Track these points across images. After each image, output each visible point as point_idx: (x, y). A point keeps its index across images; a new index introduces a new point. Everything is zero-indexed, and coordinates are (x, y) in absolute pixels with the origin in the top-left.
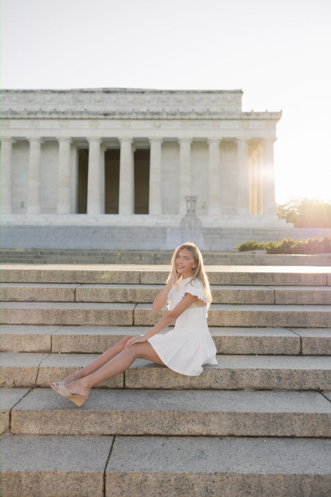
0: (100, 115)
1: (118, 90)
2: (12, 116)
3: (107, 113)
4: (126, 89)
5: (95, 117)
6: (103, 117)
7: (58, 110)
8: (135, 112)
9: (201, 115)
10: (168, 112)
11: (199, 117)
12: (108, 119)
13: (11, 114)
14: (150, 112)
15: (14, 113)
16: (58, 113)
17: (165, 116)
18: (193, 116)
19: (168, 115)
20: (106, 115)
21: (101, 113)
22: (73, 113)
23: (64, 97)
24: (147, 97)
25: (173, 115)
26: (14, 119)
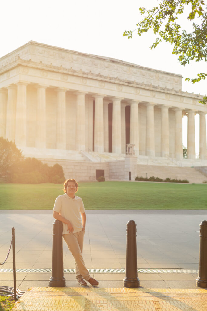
0: (125, 82)
1: (119, 61)
2: (72, 73)
3: (129, 82)
4: (123, 61)
5: (122, 83)
6: (127, 84)
7: (101, 74)
8: (144, 84)
9: (177, 92)
10: (161, 87)
11: (176, 94)
12: (130, 86)
13: (72, 72)
14: (152, 86)
15: (74, 71)
16: (101, 76)
17: (159, 90)
18: (173, 92)
19: (161, 89)
20: (129, 83)
21: (126, 81)
22: (110, 78)
23: (86, 59)
24: (135, 70)
25: (163, 90)
26: (73, 75)
